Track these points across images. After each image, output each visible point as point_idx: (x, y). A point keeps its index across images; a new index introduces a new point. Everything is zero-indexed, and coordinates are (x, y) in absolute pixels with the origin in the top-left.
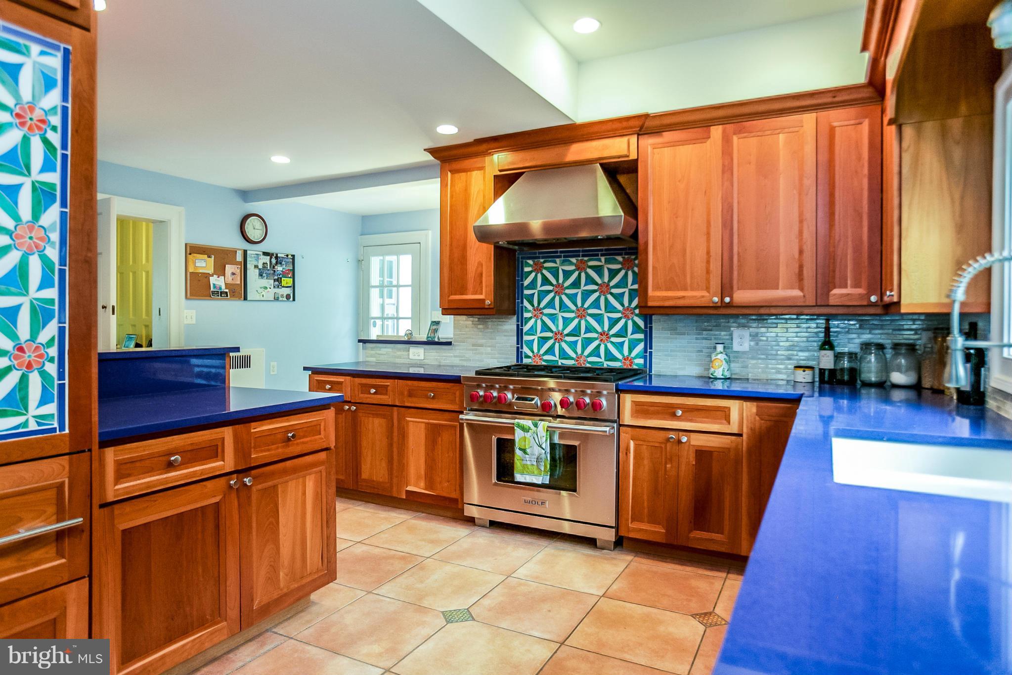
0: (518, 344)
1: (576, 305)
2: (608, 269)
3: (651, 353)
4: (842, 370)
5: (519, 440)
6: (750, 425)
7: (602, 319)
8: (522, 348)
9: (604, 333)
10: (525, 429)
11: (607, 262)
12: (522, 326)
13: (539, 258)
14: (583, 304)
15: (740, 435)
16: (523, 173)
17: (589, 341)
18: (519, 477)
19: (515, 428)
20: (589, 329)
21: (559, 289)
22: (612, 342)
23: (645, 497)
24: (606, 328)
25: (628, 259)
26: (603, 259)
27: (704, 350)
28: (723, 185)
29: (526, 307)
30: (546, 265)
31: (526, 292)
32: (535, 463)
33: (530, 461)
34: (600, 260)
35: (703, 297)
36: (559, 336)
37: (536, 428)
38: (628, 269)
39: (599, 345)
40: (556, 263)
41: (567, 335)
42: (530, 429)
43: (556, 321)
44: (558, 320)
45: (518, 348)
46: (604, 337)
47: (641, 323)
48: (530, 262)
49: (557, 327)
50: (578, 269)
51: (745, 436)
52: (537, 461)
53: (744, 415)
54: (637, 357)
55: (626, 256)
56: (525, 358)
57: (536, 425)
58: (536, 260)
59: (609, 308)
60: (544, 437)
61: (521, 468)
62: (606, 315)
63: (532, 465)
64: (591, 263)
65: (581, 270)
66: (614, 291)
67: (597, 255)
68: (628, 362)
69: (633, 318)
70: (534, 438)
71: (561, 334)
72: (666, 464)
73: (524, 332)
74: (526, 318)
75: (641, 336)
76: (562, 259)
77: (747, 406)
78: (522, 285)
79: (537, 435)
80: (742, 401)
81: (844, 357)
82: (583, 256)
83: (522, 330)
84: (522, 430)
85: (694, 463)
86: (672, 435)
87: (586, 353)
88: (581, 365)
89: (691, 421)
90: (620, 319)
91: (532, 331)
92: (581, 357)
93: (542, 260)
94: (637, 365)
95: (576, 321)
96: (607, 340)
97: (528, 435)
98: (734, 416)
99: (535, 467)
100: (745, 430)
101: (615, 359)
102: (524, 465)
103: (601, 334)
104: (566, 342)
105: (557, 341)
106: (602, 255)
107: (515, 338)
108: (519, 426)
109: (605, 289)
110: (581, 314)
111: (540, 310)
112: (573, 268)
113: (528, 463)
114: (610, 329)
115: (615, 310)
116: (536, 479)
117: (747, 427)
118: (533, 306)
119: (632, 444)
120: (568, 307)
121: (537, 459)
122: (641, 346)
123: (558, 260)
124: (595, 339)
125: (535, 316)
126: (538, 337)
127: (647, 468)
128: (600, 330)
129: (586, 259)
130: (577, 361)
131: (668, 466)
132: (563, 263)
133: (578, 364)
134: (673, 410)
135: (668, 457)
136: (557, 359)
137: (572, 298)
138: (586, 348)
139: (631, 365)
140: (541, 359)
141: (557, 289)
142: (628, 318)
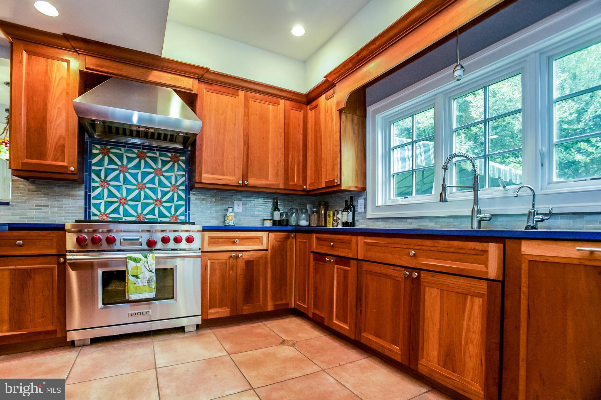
0: (86, 205)
1: (137, 181)
2: (161, 160)
3: (189, 213)
4: (283, 220)
5: (132, 269)
6: (271, 245)
7: (156, 191)
8: (90, 208)
9: (158, 200)
10: (135, 260)
11: (160, 155)
12: (90, 192)
13: (106, 144)
14: (142, 181)
15: (267, 250)
16: (111, 77)
17: (146, 205)
18: (133, 297)
19: (128, 260)
20: (146, 197)
21: (123, 169)
22: (163, 206)
23: (217, 293)
24: (159, 197)
25: (175, 156)
26: (158, 153)
27: (220, 211)
28: (244, 122)
29: (93, 179)
30: (112, 151)
31: (94, 168)
32: (146, 284)
33: (141, 283)
34: (155, 154)
35: (233, 180)
36: (123, 201)
37: (146, 259)
38: (175, 162)
39: (154, 208)
40: (121, 150)
41: (130, 200)
42: (141, 259)
43: (120, 190)
44: (122, 190)
45: (86, 209)
46: (158, 203)
47: (183, 195)
48: (99, 147)
49: (122, 194)
50: (139, 156)
51: (269, 250)
52: (148, 282)
53: (269, 239)
54: (180, 215)
55: (174, 154)
56: (92, 216)
57: (146, 257)
58: (103, 146)
59: (161, 184)
60: (153, 264)
61: (134, 290)
62: (159, 189)
63: (144, 285)
64: (148, 155)
65: (142, 158)
66: (166, 174)
67: (154, 150)
68: (174, 219)
69: (177, 192)
70: (145, 266)
71: (125, 199)
72: (229, 271)
73: (92, 197)
74: (93, 187)
75: (183, 203)
76: (127, 148)
77: (270, 234)
78: (91, 162)
79: (147, 263)
80: (268, 233)
81: (283, 214)
82: (143, 149)
83: (90, 195)
84: (135, 262)
85: (244, 268)
86: (233, 254)
87: (145, 212)
88: (141, 220)
89: (243, 245)
90: (169, 191)
91: (100, 196)
92: (141, 215)
93: (109, 147)
94: (180, 220)
95: (137, 191)
96: (160, 205)
97: (139, 264)
98: (265, 240)
99: (147, 287)
100: (269, 247)
101: (165, 216)
102: (137, 287)
103: (156, 201)
104: (129, 205)
105: (121, 204)
106: (157, 150)
107: (84, 201)
108: (131, 258)
109: (158, 172)
110: (141, 187)
111: (107, 182)
112: (135, 156)
113: (141, 285)
114: (162, 197)
115: (165, 186)
116: (148, 295)
117: (270, 245)
118: (100, 178)
119: (209, 262)
120: (130, 181)
121: (149, 280)
122: (183, 209)
123: (123, 149)
124: (151, 204)
125: (102, 186)
126: (105, 201)
127: (218, 276)
128: (155, 198)
129: (145, 151)
130: (137, 218)
131: (230, 272)
132: (127, 151)
133: (138, 220)
134: (234, 240)
135: (231, 267)
136: (121, 216)
137: (135, 176)
138: (145, 209)
139: (176, 220)
140: (107, 217)
141: (122, 169)
142: (175, 191)
